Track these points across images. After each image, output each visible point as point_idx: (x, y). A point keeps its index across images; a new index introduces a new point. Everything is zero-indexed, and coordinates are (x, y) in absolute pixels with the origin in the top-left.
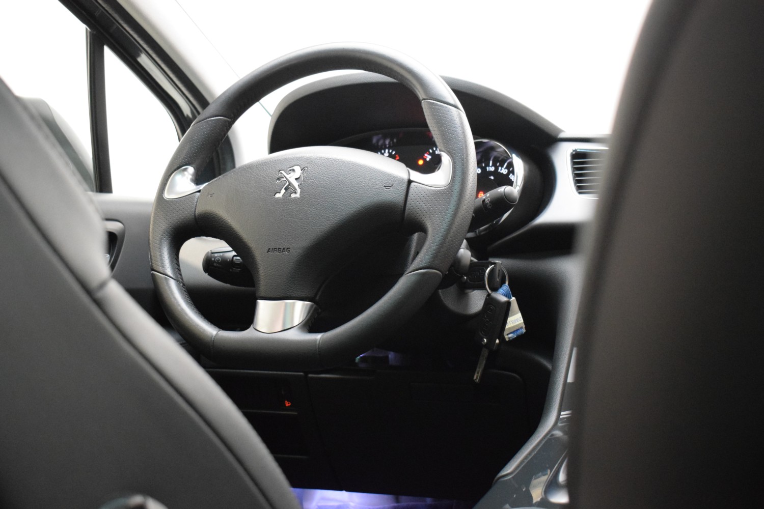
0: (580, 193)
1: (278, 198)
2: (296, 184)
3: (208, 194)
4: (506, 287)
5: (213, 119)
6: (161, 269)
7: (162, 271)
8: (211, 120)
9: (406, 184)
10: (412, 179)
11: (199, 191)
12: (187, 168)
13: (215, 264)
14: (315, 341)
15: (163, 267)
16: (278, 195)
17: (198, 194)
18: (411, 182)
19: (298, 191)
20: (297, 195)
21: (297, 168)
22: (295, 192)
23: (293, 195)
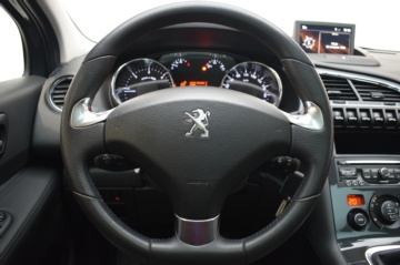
2: (203, 126)
16: (187, 134)
18: (291, 124)
19: (207, 132)
20: (206, 135)
21: (200, 111)
22: (204, 133)
23: (203, 136)
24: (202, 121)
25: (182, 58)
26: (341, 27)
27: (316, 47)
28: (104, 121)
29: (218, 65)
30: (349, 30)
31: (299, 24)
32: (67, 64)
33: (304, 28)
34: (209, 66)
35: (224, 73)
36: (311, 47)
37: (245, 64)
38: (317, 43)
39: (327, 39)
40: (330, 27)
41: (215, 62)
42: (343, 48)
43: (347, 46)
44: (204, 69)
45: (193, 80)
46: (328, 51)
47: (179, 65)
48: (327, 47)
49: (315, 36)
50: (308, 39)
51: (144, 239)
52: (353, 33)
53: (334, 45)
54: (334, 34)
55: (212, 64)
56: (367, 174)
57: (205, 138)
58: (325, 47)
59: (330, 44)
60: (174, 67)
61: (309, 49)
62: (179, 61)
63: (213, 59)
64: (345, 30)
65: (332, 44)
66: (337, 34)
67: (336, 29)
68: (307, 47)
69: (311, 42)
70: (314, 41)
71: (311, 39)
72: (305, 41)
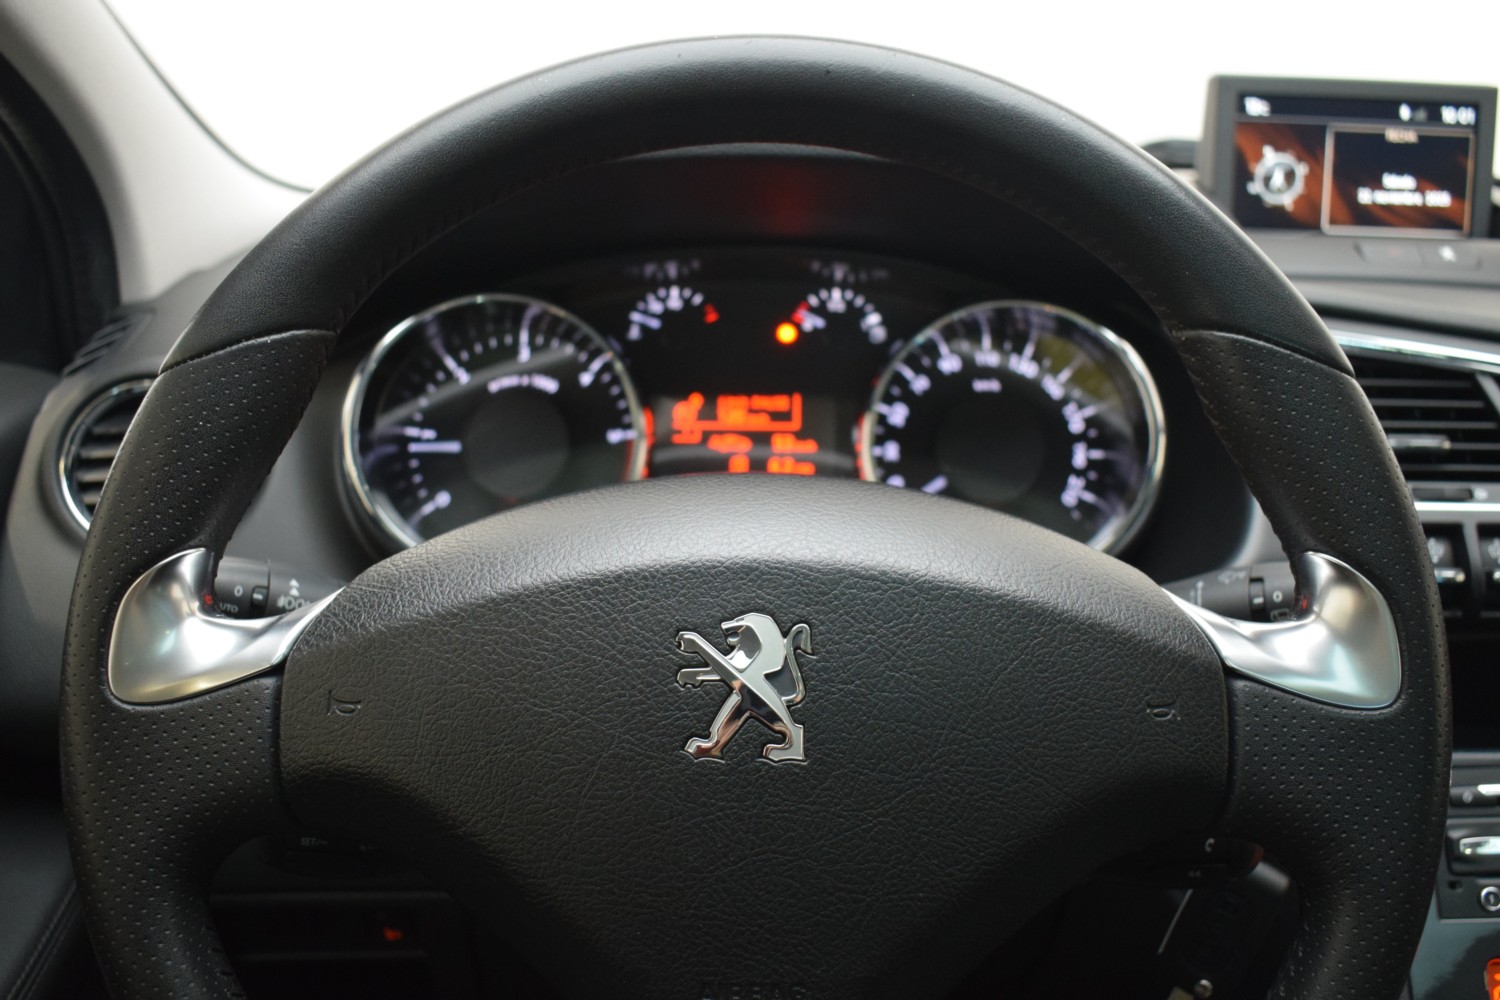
1: (704, 763)
2: (774, 700)
3: (329, 697)
12: (172, 566)
16: (697, 747)
17: (270, 684)
18: (1232, 673)
19: (797, 733)
20: (792, 749)
21: (760, 624)
22: (782, 738)
23: (776, 754)
24: (768, 677)
25: (681, 282)
26: (1430, 100)
27: (1310, 201)
28: (277, 670)
29: (854, 315)
30: (1466, 116)
31: (1229, 93)
32: (149, 308)
33: (1256, 107)
34: (811, 322)
35: (880, 355)
36: (1287, 200)
37: (982, 311)
38: (1314, 179)
39: (1364, 161)
40: (1379, 102)
41: (836, 300)
42: (1440, 199)
43: (1458, 193)
44: (786, 334)
45: (735, 390)
46: (1366, 218)
47: (667, 316)
48: (1365, 196)
49: (1307, 146)
50: (1272, 162)
52: (1482, 127)
53: (1399, 190)
54: (1393, 135)
55: (821, 310)
57: (788, 767)
58: (1354, 197)
59: (1376, 184)
60: (644, 328)
61: (1279, 211)
62: (663, 300)
63: (829, 284)
64: (1449, 115)
65: (1389, 180)
66: (1410, 136)
67: (1405, 112)
68: (1271, 199)
69: (1290, 176)
70: (1301, 170)
71: (1287, 159)
72: (1259, 171)
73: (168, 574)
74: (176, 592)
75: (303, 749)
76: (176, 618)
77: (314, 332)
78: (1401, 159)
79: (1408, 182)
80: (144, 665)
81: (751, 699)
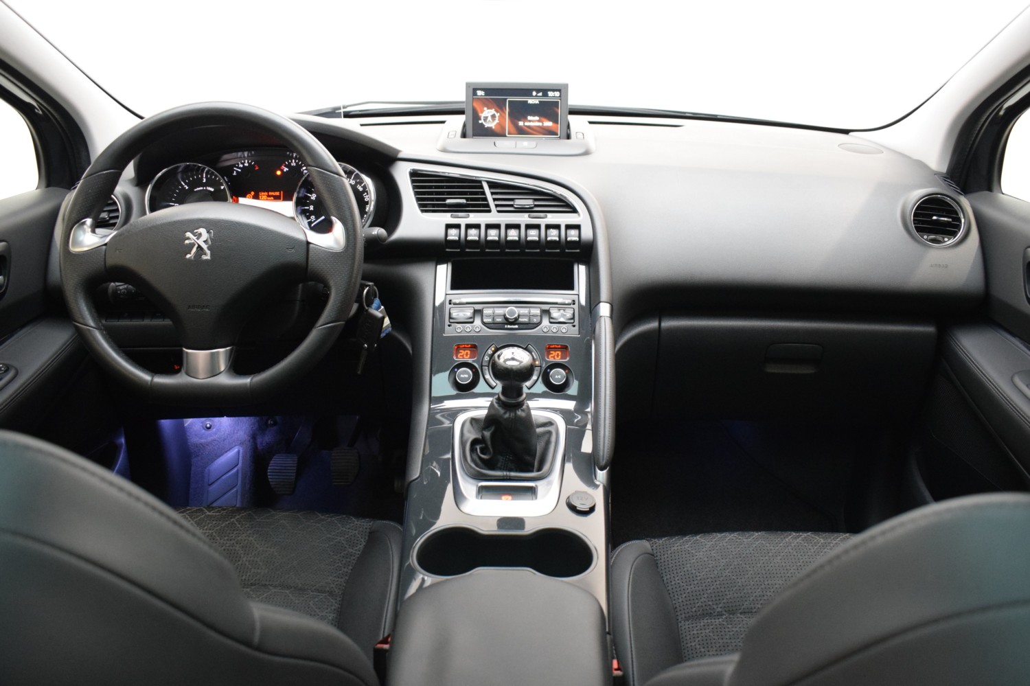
0: (423, 211)
1: (189, 260)
2: (205, 246)
3: (116, 250)
4: (377, 301)
5: (105, 172)
6: (81, 320)
7: (82, 322)
8: (104, 174)
9: (306, 246)
10: (310, 240)
11: (106, 245)
12: (85, 222)
13: (122, 296)
14: (246, 384)
15: (84, 319)
16: (188, 256)
17: (104, 247)
19: (208, 253)
20: (207, 257)
21: (203, 231)
22: (205, 254)
23: (204, 257)
24: (204, 241)
25: (248, 158)
26: (545, 91)
27: (501, 125)
29: (298, 167)
30: (557, 94)
31: (473, 89)
33: (480, 93)
34: (286, 169)
36: (493, 125)
38: (502, 117)
39: (520, 111)
40: (526, 91)
41: (293, 164)
42: (548, 124)
43: (555, 121)
44: (278, 173)
45: (263, 190)
46: (522, 131)
47: (244, 168)
48: (521, 123)
49: (500, 105)
50: (487, 112)
51: (146, 373)
52: (563, 98)
53: (533, 121)
54: (531, 101)
55: (289, 166)
56: (488, 316)
57: (207, 260)
58: (518, 124)
59: (525, 119)
60: (237, 171)
61: (489, 129)
62: (243, 164)
63: (292, 158)
64: (550, 94)
65: (530, 118)
66: (536, 102)
67: (534, 93)
68: (487, 125)
69: (493, 116)
70: (497, 115)
71: (493, 111)
72: (483, 115)
73: (84, 223)
74: (85, 227)
75: (111, 261)
76: (84, 232)
77: (116, 171)
78: (534, 110)
79: (537, 118)
80: (76, 243)
81: (199, 247)
